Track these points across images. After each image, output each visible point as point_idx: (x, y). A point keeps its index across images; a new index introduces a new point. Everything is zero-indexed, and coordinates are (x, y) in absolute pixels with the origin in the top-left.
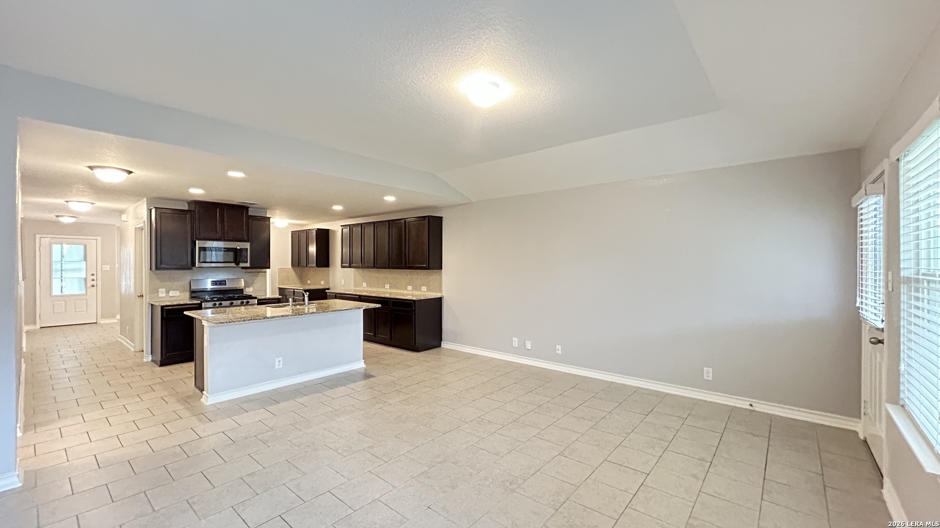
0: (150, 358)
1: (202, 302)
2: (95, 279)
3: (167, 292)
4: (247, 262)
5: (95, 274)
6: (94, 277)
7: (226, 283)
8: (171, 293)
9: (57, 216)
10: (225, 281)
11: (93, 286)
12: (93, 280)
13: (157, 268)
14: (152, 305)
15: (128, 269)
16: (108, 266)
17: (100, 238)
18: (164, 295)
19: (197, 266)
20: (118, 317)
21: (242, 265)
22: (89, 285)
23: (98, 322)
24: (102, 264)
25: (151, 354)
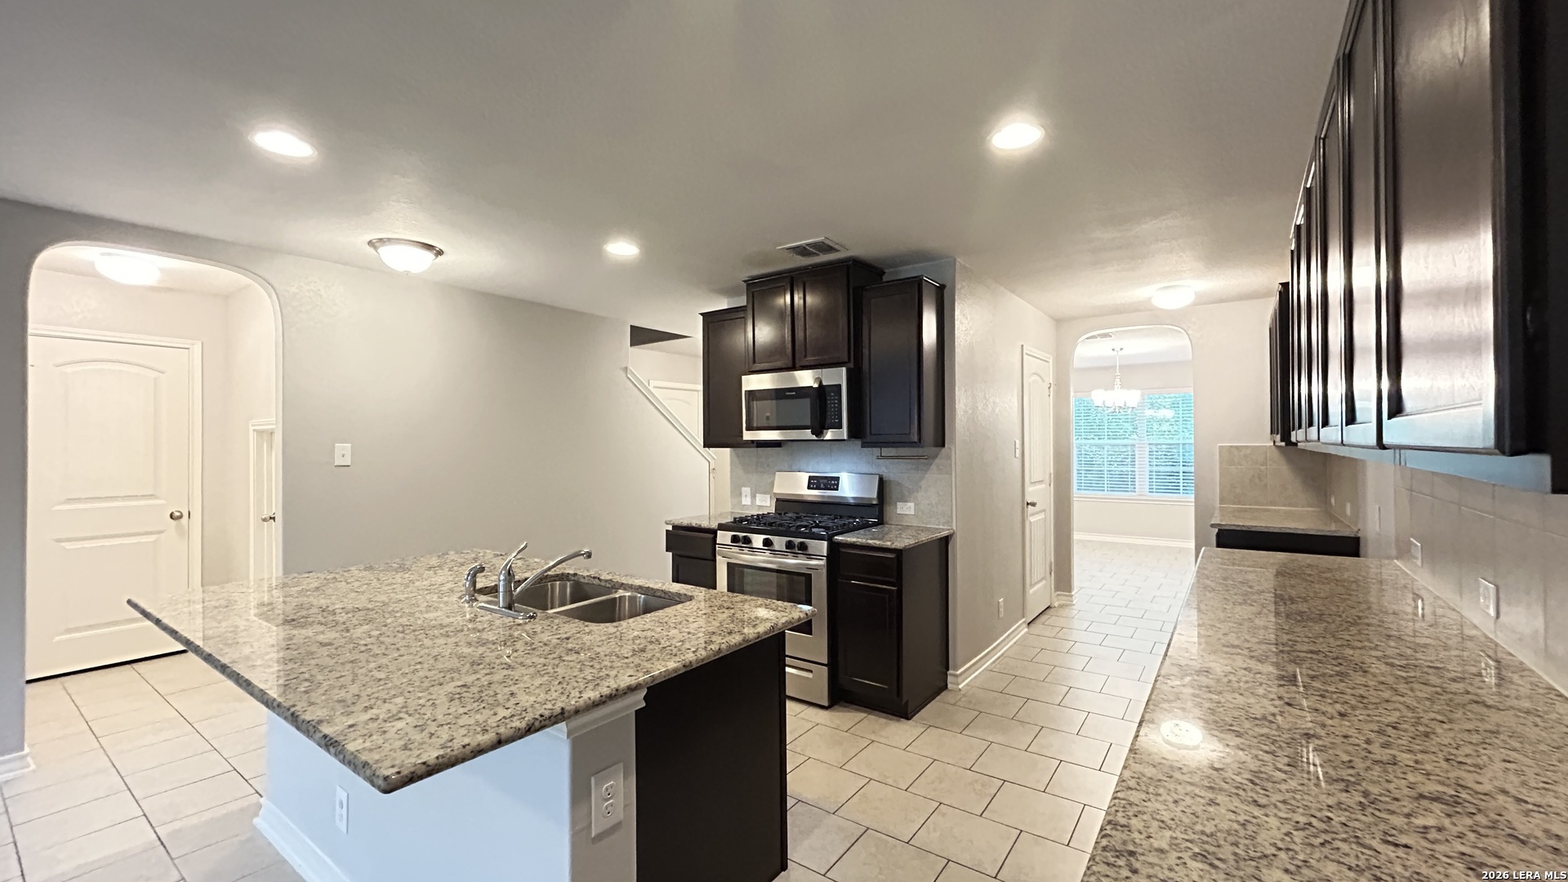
1: (717, 529)
4: (840, 427)
7: (838, 485)
8: (759, 499)
10: (837, 479)
18: (749, 501)
21: (829, 435)
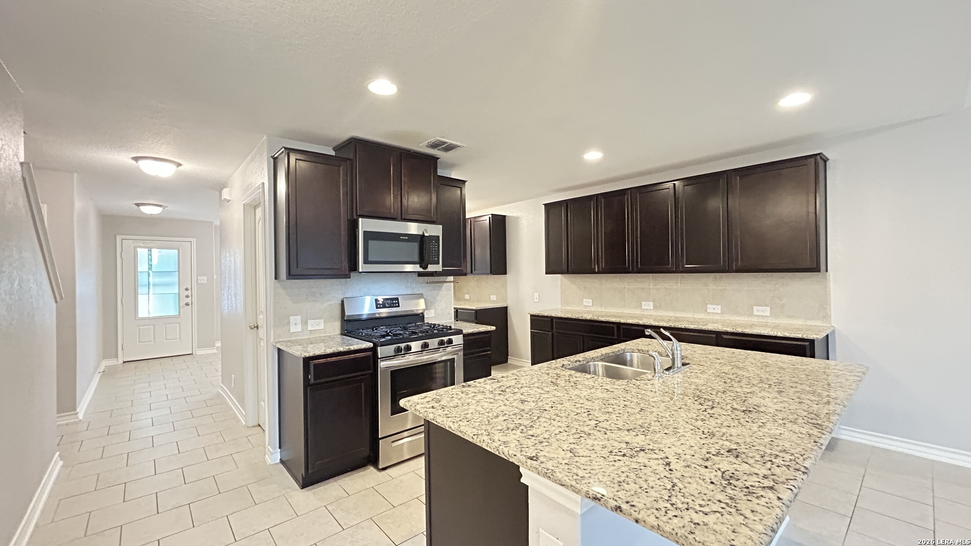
0: (278, 457)
1: (376, 346)
2: (190, 295)
3: (305, 323)
4: (438, 263)
5: (190, 288)
6: (189, 292)
7: (398, 303)
8: (312, 325)
9: (138, 205)
10: (397, 299)
11: (187, 304)
12: (187, 297)
13: (291, 275)
14: (279, 350)
15: (233, 280)
16: (205, 278)
17: (195, 239)
18: (299, 328)
19: (360, 271)
20: (218, 344)
21: (431, 268)
22: (183, 303)
23: (194, 354)
24: (198, 275)
25: (280, 448)
